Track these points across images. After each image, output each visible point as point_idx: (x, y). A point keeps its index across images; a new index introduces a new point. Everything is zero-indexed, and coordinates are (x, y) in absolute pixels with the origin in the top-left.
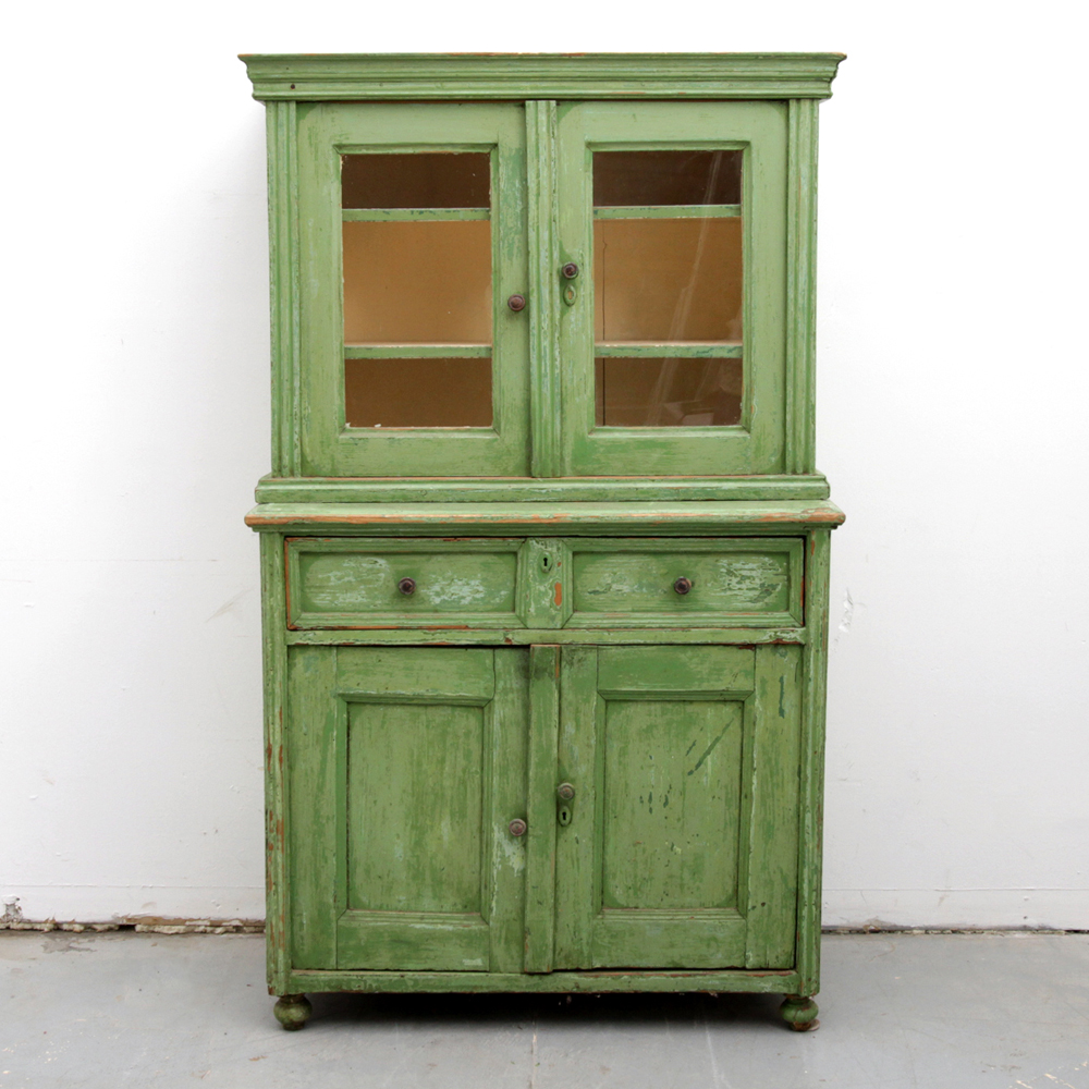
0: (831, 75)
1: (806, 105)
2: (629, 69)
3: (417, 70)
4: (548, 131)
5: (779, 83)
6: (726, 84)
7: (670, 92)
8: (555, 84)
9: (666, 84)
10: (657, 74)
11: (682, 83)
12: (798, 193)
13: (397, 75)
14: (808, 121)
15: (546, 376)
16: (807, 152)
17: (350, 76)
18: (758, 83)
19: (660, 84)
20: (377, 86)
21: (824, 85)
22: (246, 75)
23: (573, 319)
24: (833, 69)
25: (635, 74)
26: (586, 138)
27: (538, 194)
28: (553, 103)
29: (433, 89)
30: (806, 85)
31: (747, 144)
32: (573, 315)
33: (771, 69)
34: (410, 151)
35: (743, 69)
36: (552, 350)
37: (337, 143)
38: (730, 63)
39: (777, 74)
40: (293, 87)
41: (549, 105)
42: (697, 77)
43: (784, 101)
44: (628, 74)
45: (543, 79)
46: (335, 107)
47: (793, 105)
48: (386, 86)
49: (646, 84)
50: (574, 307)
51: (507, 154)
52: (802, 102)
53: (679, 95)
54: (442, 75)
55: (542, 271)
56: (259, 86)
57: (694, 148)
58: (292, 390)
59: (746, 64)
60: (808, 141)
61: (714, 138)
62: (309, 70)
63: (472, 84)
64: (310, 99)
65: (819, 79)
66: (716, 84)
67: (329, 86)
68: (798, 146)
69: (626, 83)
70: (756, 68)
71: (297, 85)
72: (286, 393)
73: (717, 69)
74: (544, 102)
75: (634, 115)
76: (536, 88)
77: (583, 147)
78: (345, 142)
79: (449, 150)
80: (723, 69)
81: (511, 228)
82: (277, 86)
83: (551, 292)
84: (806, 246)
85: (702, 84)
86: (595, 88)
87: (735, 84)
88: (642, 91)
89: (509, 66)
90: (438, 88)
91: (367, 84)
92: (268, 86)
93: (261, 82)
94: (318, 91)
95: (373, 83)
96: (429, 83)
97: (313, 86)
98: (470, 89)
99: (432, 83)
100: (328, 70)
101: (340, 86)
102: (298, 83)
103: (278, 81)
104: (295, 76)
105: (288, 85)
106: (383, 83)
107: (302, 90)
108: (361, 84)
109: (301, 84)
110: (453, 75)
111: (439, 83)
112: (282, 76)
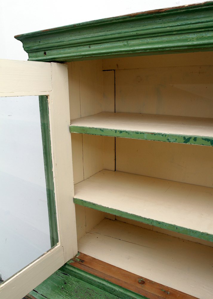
13: (97, 38)
20: (86, 48)
22: (23, 49)
29: (121, 47)
40: (45, 53)
48: (93, 47)
56: (31, 55)
62: (50, 42)
64: (57, 60)
71: (47, 52)
82: (38, 54)
90: (125, 45)
91: (82, 47)
92: (34, 54)
93: (31, 52)
94: (57, 55)
95: (85, 46)
96: (118, 42)
97: (54, 52)
98: (148, 44)
99: (122, 42)
100: (59, 40)
101: (67, 50)
102: (47, 50)
103: (37, 50)
104: (44, 46)
105: (43, 53)
106: (91, 46)
107: (49, 56)
108: (79, 47)
109: (49, 51)
110: (134, 33)
111: (125, 41)
112: (38, 47)
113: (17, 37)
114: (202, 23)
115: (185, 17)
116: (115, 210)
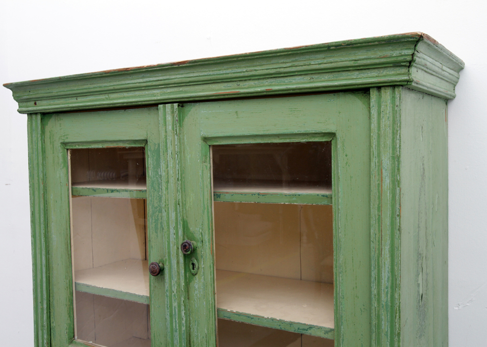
0: (409, 58)
1: (387, 94)
2: (224, 72)
3: (92, 86)
4: (173, 129)
5: (357, 73)
6: (307, 78)
7: (259, 89)
8: (176, 89)
9: (256, 82)
10: (246, 74)
11: (269, 80)
12: (380, 186)
13: (82, 91)
14: (389, 109)
15: (176, 331)
16: (389, 142)
17: (59, 94)
18: (336, 74)
19: (252, 83)
20: (74, 100)
21: (404, 70)
22: (13, 97)
23: (197, 287)
24: (410, 52)
25: (229, 76)
26: (202, 133)
27: (168, 182)
28: (176, 105)
29: (103, 100)
30: (385, 72)
31: (333, 135)
32: (197, 284)
33: (346, 59)
34: (100, 146)
35: (320, 61)
36: (180, 311)
37: (62, 141)
38: (307, 57)
39: (352, 63)
40: (35, 104)
41: (173, 107)
42: (281, 73)
43: (364, 91)
44: (224, 76)
45: (167, 86)
46: (62, 116)
47: (374, 94)
48: (80, 99)
49: (241, 84)
50: (197, 276)
51: (152, 149)
52: (383, 90)
53: (267, 91)
54: (106, 89)
55: (171, 245)
56: (21, 104)
57: (287, 141)
58: (42, 309)
59: (322, 56)
60: (389, 131)
61: (302, 131)
62: (40, 92)
63: (126, 94)
64: (48, 111)
65: (397, 65)
66: (298, 79)
67: (52, 102)
68: (379, 136)
69: (226, 84)
70: (331, 60)
71: (37, 102)
72: (40, 311)
73: (296, 64)
74: (170, 105)
75: (237, 112)
76: (165, 94)
77: (201, 142)
78: (67, 141)
79: (121, 145)
80: (302, 63)
81: (156, 208)
82: (28, 104)
83: (178, 263)
84: (388, 242)
85: (287, 80)
86: (203, 91)
87: (315, 76)
88: (237, 91)
89: (143, 77)
90: (107, 99)
91: (70, 99)
92: (25, 104)
93: (21, 102)
94: (47, 105)
95: (73, 98)
96: (101, 95)
97: (44, 102)
98: (124, 98)
99: (103, 95)
100: (48, 91)
101: (57, 101)
102: (38, 100)
103: (28, 100)
104: (34, 96)
105: (33, 103)
106: (78, 98)
107: (39, 106)
108: (67, 99)
109: (39, 102)
110: (112, 88)
111: (107, 95)
112: (28, 97)
113: (6, 86)
114: (161, 80)
115: (148, 75)
116: (110, 289)
